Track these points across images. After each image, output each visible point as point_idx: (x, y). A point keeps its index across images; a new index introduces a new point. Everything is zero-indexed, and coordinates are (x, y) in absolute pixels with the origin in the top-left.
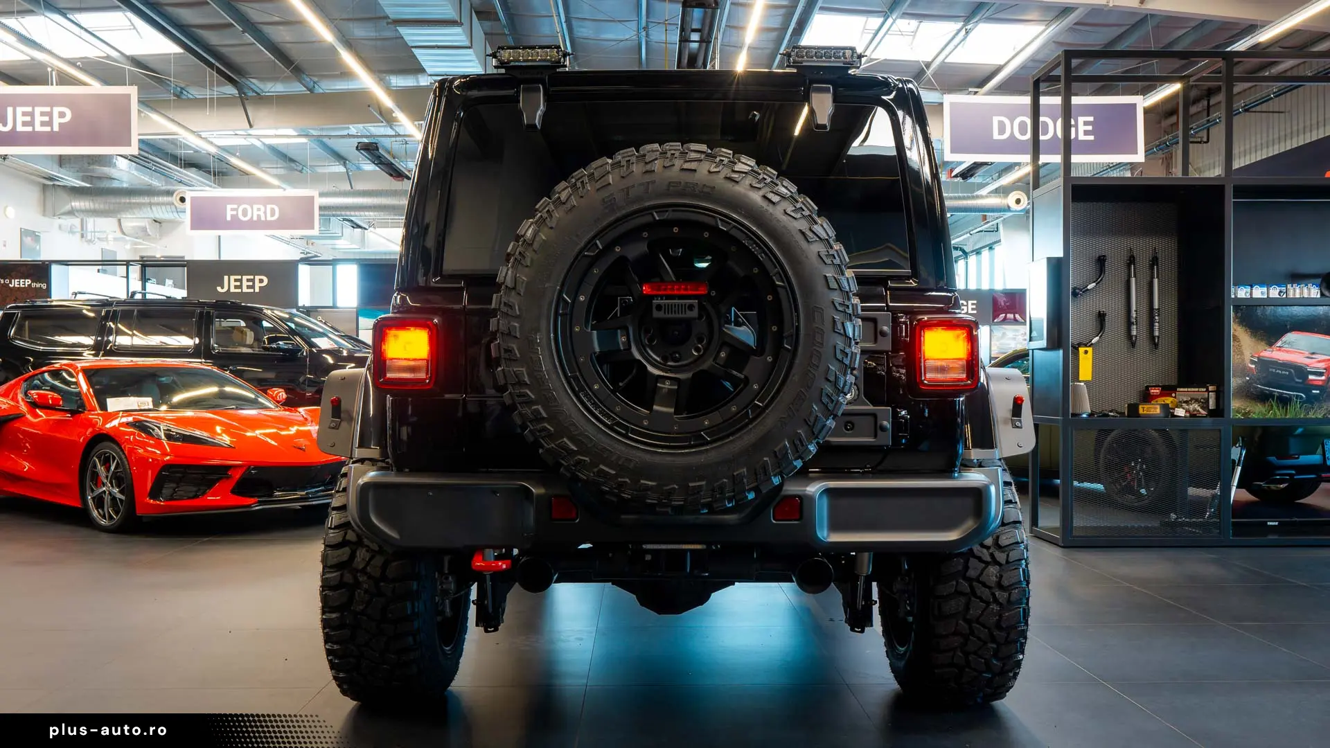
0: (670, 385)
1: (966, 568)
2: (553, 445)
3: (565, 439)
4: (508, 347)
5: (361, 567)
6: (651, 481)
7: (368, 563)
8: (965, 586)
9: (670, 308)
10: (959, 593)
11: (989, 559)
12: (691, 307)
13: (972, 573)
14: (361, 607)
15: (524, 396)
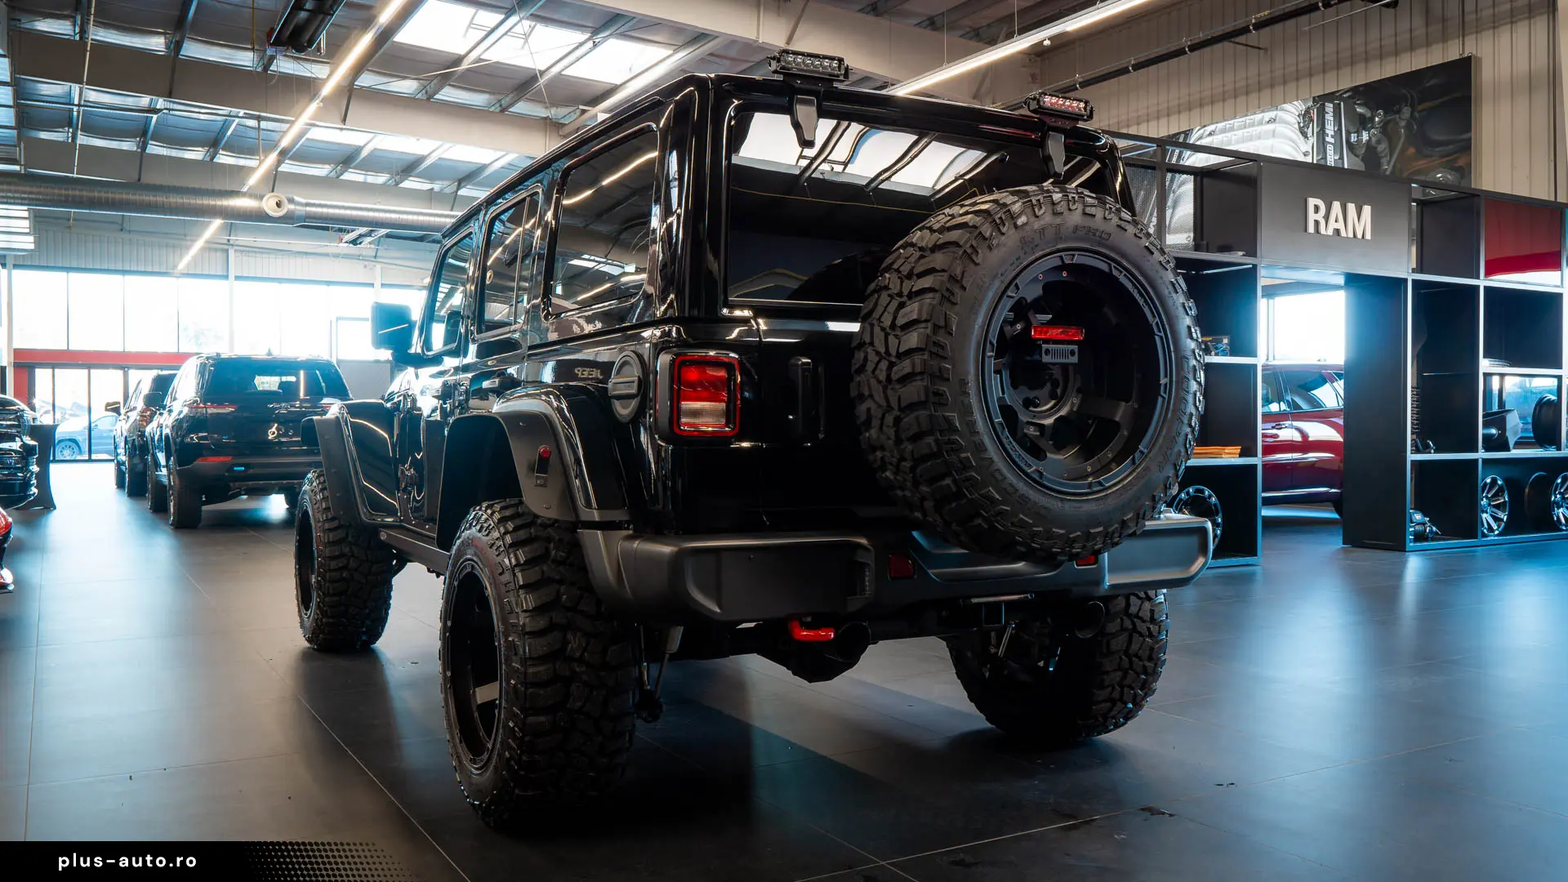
0: (1034, 431)
1: (1128, 605)
2: (976, 495)
3: (991, 488)
4: (938, 390)
5: (578, 655)
6: (1061, 529)
7: (585, 650)
8: (1128, 624)
9: (1056, 353)
10: (1123, 629)
11: (1144, 596)
12: (1072, 353)
13: (1133, 610)
14: (579, 704)
15: (954, 443)
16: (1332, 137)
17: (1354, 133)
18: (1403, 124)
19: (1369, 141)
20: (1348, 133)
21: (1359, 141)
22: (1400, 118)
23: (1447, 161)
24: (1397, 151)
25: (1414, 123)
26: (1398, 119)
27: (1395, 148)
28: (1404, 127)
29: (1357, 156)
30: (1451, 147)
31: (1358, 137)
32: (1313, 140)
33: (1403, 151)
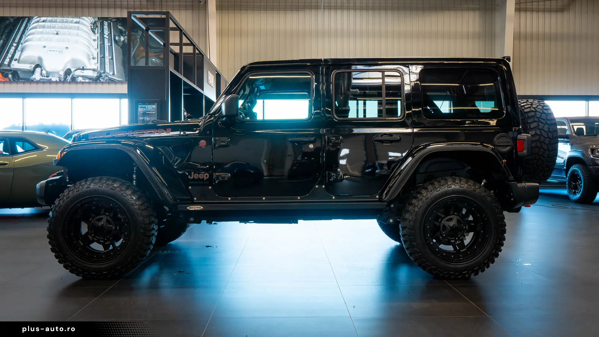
16: (107, 35)
17: (117, 36)
18: (139, 37)
19: (124, 41)
20: (115, 36)
21: (120, 40)
22: (137, 34)
23: (156, 55)
24: (136, 48)
25: (143, 38)
26: (137, 35)
27: (135, 46)
28: (139, 39)
29: (119, 46)
30: (158, 50)
31: (119, 38)
32: (98, 35)
33: (139, 47)
